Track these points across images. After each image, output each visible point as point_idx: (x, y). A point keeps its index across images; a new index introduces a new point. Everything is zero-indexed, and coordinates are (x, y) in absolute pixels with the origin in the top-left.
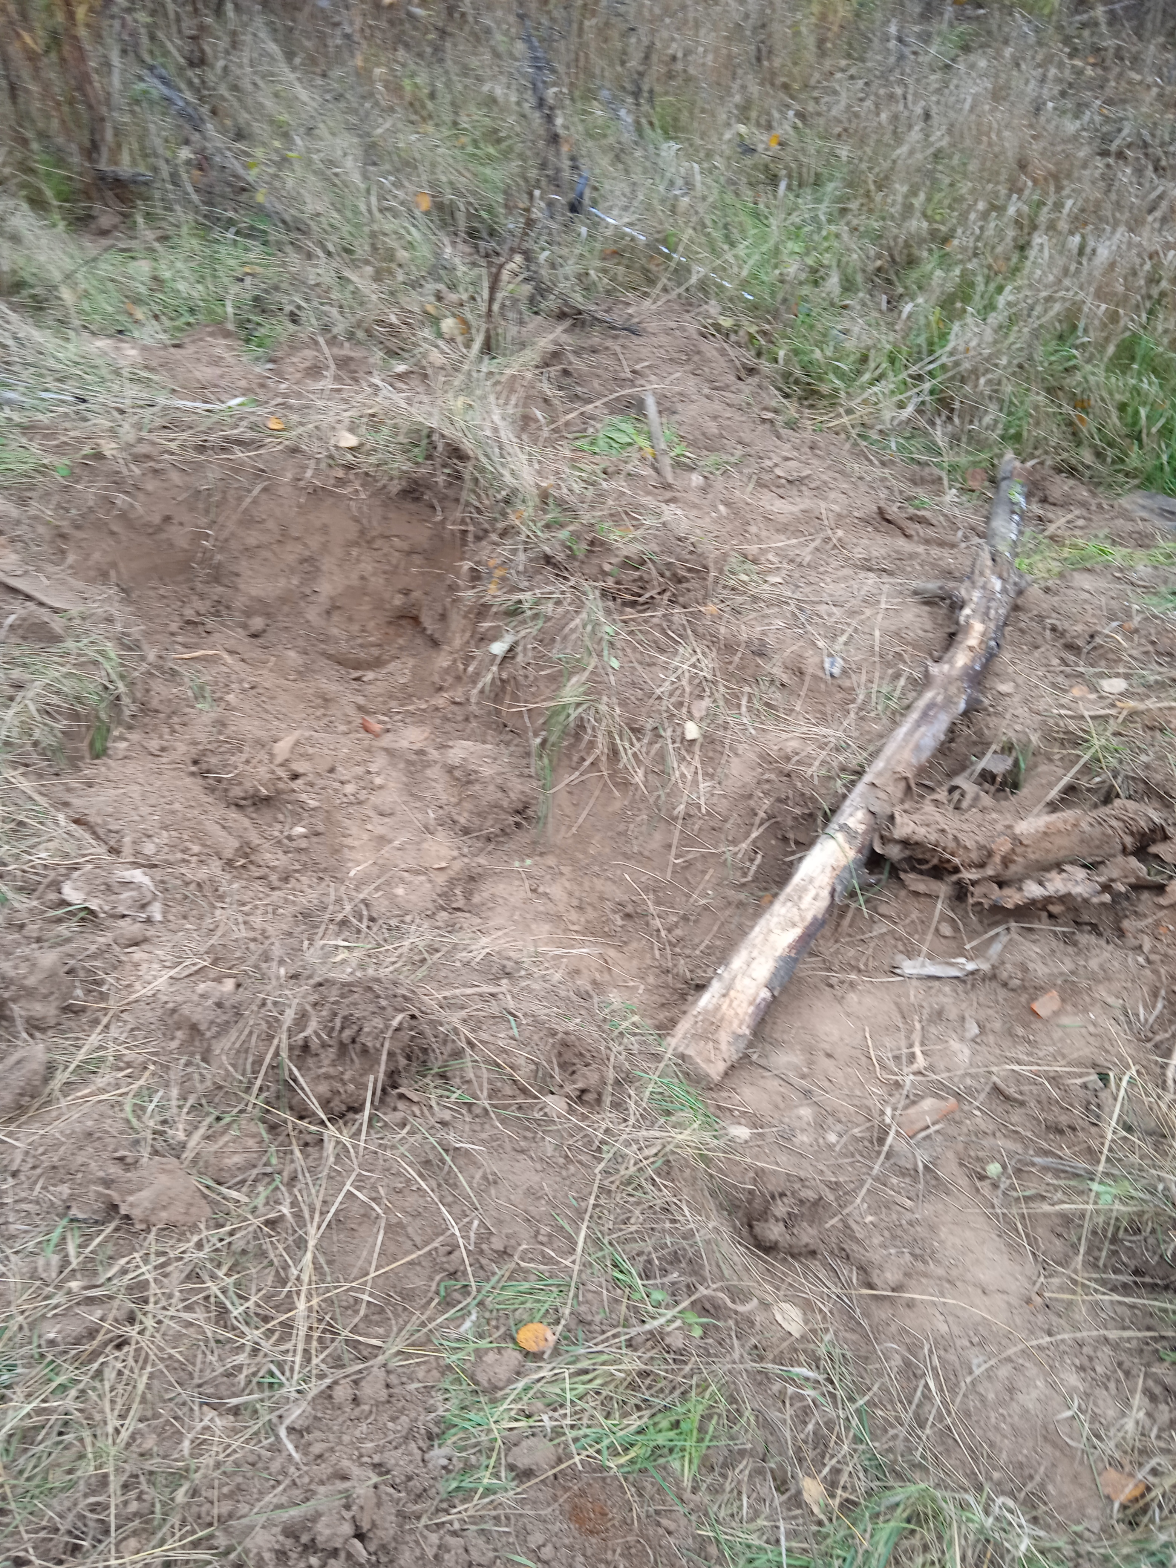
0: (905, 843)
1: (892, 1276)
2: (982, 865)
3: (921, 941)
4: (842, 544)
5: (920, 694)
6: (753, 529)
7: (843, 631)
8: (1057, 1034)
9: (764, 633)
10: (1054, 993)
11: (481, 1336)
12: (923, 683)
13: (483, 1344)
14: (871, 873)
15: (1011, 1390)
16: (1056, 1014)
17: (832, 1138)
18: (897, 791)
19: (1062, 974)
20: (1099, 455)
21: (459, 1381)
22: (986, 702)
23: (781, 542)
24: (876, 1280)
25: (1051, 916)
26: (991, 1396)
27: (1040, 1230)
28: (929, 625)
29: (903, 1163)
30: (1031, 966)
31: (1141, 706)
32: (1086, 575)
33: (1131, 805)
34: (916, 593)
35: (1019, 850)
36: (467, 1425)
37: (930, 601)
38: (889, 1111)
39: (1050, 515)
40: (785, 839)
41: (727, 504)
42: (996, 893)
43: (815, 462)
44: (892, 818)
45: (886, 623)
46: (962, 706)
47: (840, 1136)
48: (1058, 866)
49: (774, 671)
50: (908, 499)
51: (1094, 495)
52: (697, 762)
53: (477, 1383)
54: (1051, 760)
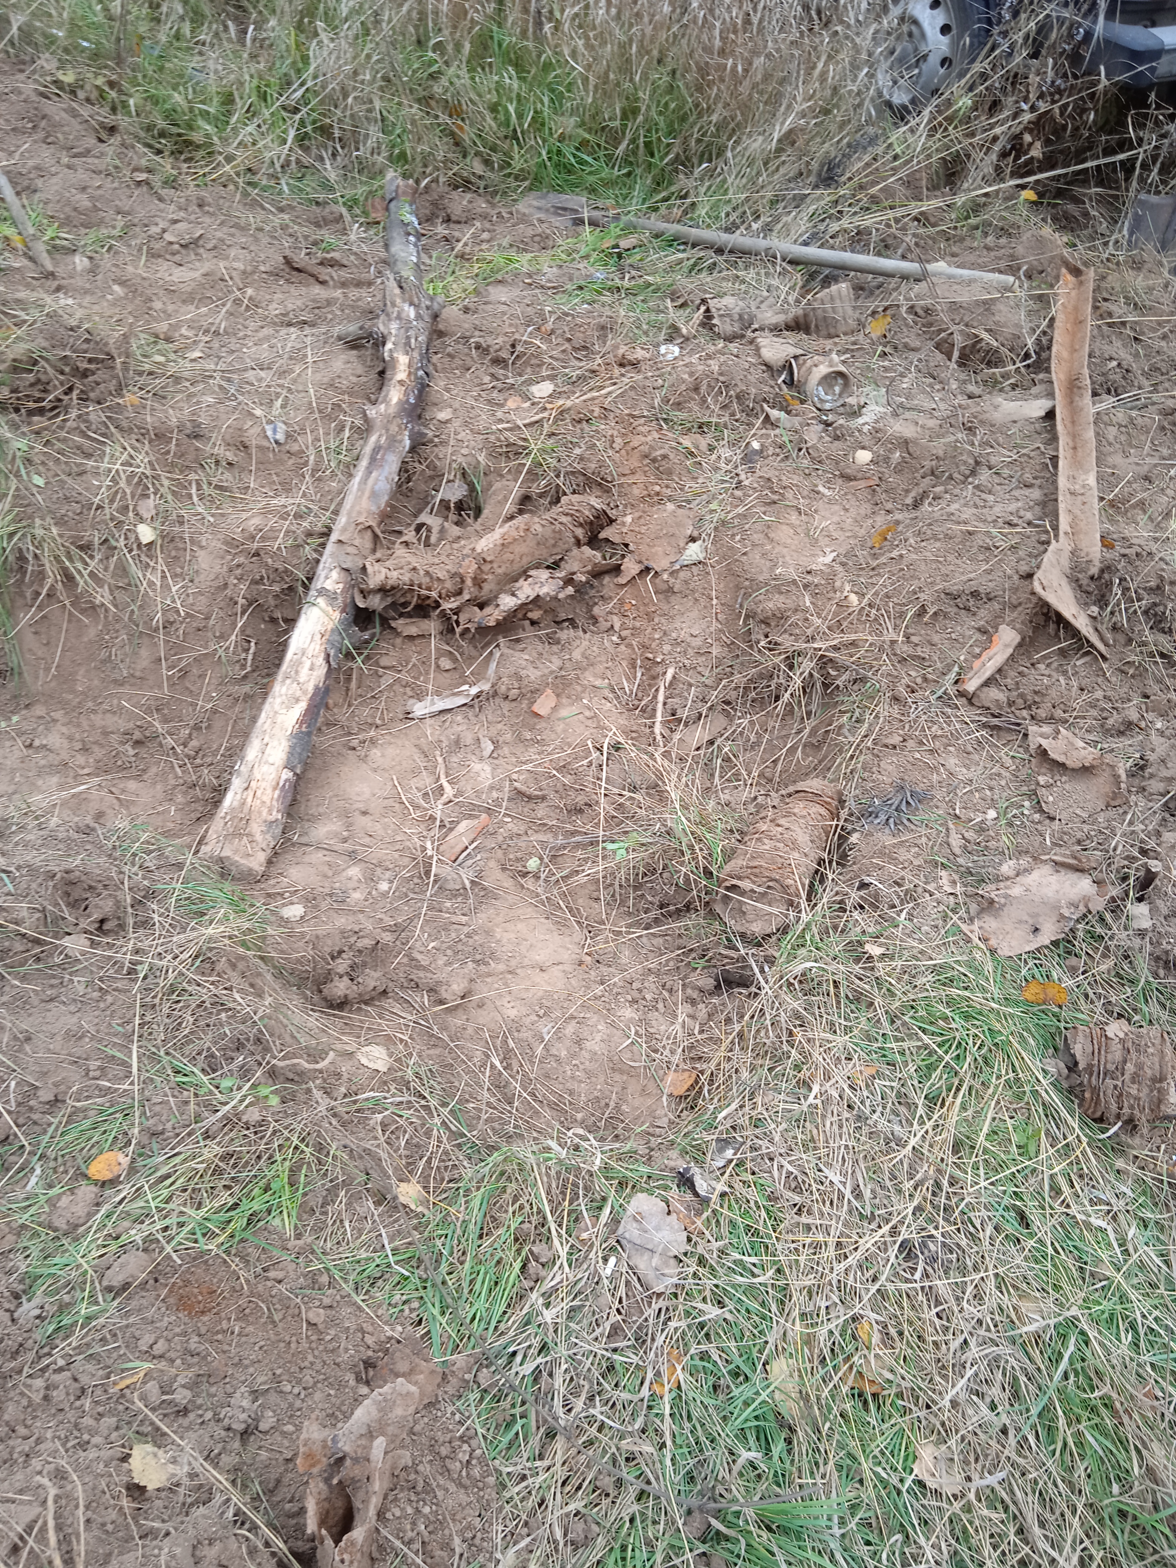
0: (383, 590)
1: (458, 987)
2: (460, 592)
3: (426, 681)
4: (254, 303)
5: (366, 440)
6: (157, 305)
7: (278, 395)
8: (560, 727)
9: (193, 414)
10: (549, 691)
11: (51, 1186)
12: (364, 430)
13: (53, 1192)
14: (363, 629)
15: (579, 1042)
16: (555, 709)
17: (384, 886)
18: (366, 542)
19: (552, 672)
20: (487, 162)
21: (36, 1234)
22: (430, 434)
23: (189, 313)
24: (444, 995)
25: (533, 623)
26: (564, 1053)
27: (580, 901)
28: (360, 370)
29: (451, 886)
30: (523, 673)
31: (569, 403)
32: (500, 288)
33: (576, 498)
34: (340, 338)
35: (487, 568)
36: (53, 1270)
37: (354, 344)
38: (429, 845)
39: (457, 234)
40: (273, 620)
41: (122, 283)
42: (478, 615)
43: (207, 220)
44: (364, 569)
45: (318, 376)
46: (407, 443)
47: (391, 882)
48: (524, 574)
49: (216, 451)
50: (315, 243)
51: (493, 205)
52: (161, 565)
53: (55, 1230)
54: (502, 476)
